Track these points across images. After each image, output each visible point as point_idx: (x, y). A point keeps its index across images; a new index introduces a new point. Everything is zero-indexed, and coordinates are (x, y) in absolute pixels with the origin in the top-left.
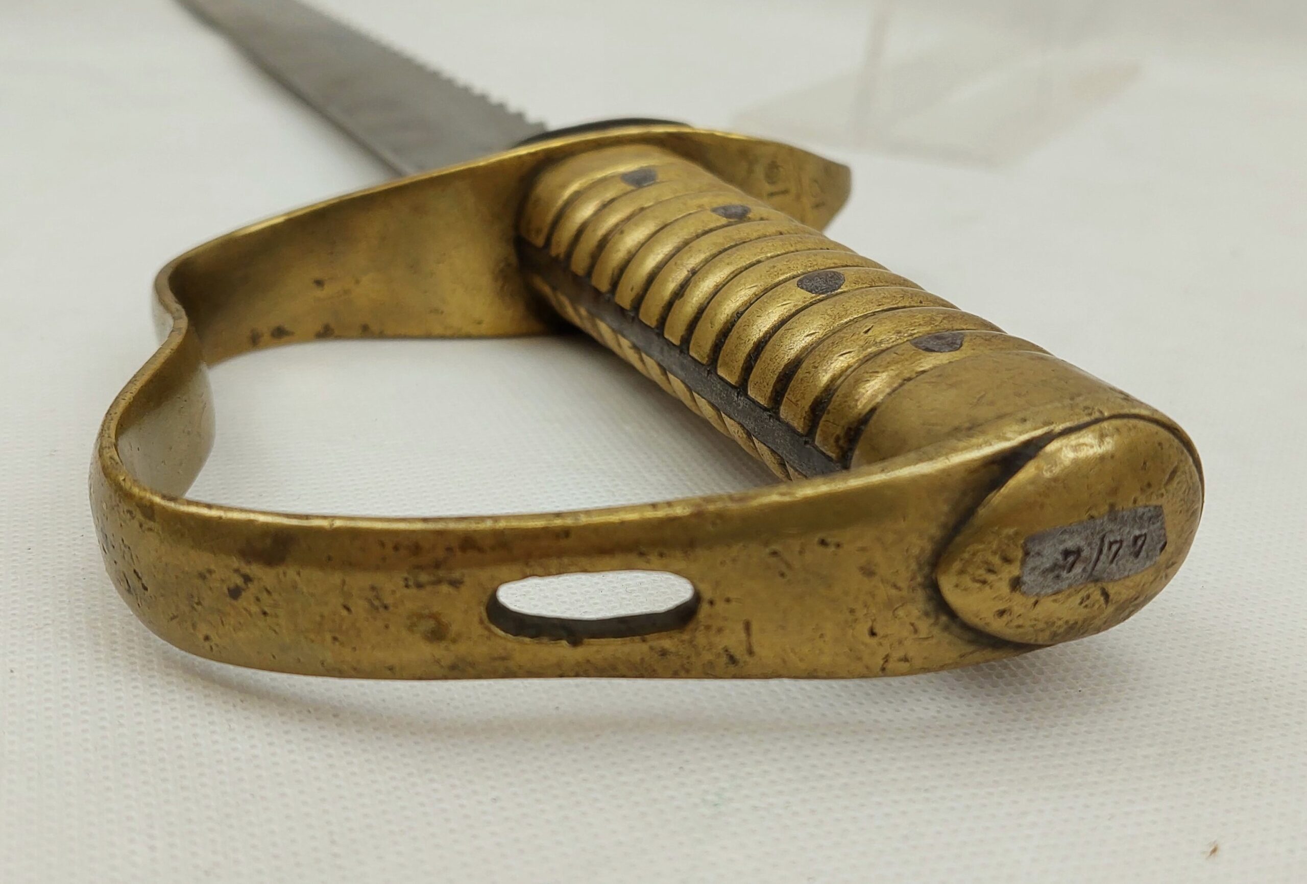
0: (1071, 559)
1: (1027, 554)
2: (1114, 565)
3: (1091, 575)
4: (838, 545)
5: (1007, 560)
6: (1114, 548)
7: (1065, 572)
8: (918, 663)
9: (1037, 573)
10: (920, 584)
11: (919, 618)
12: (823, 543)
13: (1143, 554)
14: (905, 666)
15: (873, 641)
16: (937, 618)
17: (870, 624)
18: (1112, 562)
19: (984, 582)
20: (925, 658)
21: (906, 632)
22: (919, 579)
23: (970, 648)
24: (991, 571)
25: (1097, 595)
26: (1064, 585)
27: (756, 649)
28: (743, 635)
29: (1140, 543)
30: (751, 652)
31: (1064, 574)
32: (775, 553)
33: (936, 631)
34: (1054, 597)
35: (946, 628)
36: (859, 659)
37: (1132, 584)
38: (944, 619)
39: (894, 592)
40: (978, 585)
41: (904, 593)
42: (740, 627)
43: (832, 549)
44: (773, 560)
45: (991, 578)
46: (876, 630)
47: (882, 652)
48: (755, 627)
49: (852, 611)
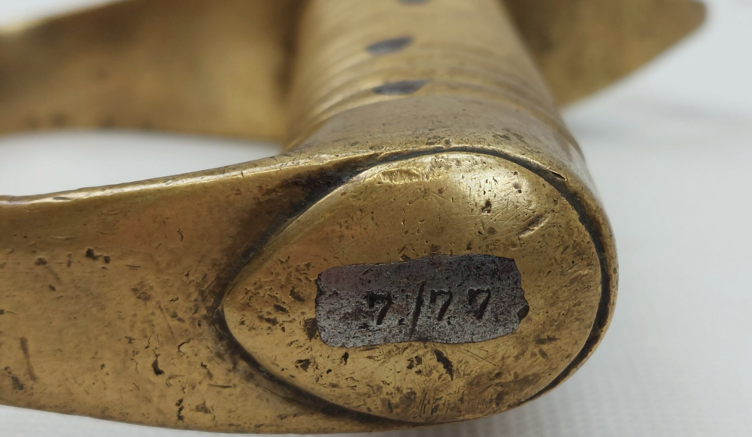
0: (379, 307)
1: (321, 293)
2: (444, 323)
3: (413, 331)
4: (107, 260)
5: (298, 298)
6: (440, 303)
7: (375, 322)
8: (221, 416)
9: (337, 318)
10: (205, 317)
11: (210, 360)
12: (90, 254)
13: (487, 315)
14: (204, 419)
15: (159, 380)
16: (235, 364)
17: (152, 359)
18: (440, 318)
19: (274, 322)
20: (230, 411)
21: (197, 375)
22: (203, 312)
23: (291, 409)
24: (280, 309)
25: (430, 360)
26: (378, 338)
27: (37, 373)
28: (20, 354)
29: (481, 300)
30: (33, 378)
31: (373, 324)
32: (41, 262)
33: (236, 379)
34: (367, 353)
35: (249, 377)
36: (148, 400)
37: (483, 354)
38: (243, 365)
39: (174, 323)
40: (266, 325)
41: (187, 325)
42: (16, 344)
43: (99, 264)
44: (39, 269)
45: (281, 318)
46: (160, 367)
47: (173, 394)
48: (32, 346)
49: (130, 340)
